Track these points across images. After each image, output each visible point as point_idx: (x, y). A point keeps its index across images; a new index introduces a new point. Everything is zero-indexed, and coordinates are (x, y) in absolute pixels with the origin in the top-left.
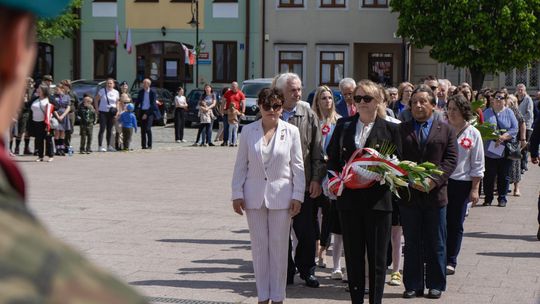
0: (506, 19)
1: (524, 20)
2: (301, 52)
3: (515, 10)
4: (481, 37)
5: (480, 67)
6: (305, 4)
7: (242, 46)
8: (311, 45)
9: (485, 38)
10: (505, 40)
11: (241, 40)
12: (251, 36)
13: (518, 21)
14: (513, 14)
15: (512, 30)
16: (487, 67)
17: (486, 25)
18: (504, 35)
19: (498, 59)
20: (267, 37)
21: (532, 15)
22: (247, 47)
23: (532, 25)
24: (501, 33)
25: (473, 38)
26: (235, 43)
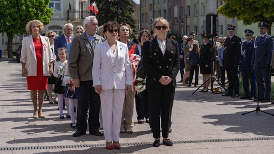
0: (24, 11)
1: (31, 12)
3: (27, 7)
4: (12, 19)
5: (12, 32)
9: (14, 20)
10: (22, 20)
13: (28, 12)
14: (26, 9)
15: (26, 16)
16: (15, 32)
17: (15, 14)
18: (23, 18)
19: (20, 29)
21: (34, 10)
23: (35, 14)
24: (21, 17)
25: (10, 19)
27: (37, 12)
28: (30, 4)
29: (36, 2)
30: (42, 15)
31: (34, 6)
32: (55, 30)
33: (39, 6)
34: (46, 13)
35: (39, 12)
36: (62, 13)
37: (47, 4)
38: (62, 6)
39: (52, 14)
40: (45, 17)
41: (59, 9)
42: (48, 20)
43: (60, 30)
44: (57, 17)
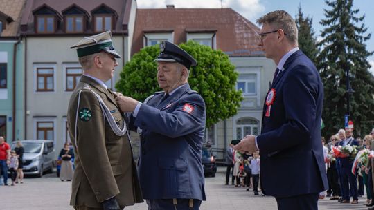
1: (207, 96)
2: (53, 122)
6: (55, 89)
7: (10, 119)
8: (60, 116)
11: (9, 114)
12: (17, 111)
20: (28, 112)
21: (213, 93)
22: (14, 119)
23: (213, 99)
26: (5, 117)
27: (217, 97)
28: (205, 83)
29: (216, 81)
30: (224, 101)
31: (212, 87)
32: (247, 126)
33: (220, 87)
34: (232, 97)
35: (220, 96)
36: (259, 99)
37: (233, 83)
38: (258, 87)
39: (241, 99)
40: (229, 104)
41: (254, 92)
42: (235, 109)
43: (255, 126)
44: (251, 105)
